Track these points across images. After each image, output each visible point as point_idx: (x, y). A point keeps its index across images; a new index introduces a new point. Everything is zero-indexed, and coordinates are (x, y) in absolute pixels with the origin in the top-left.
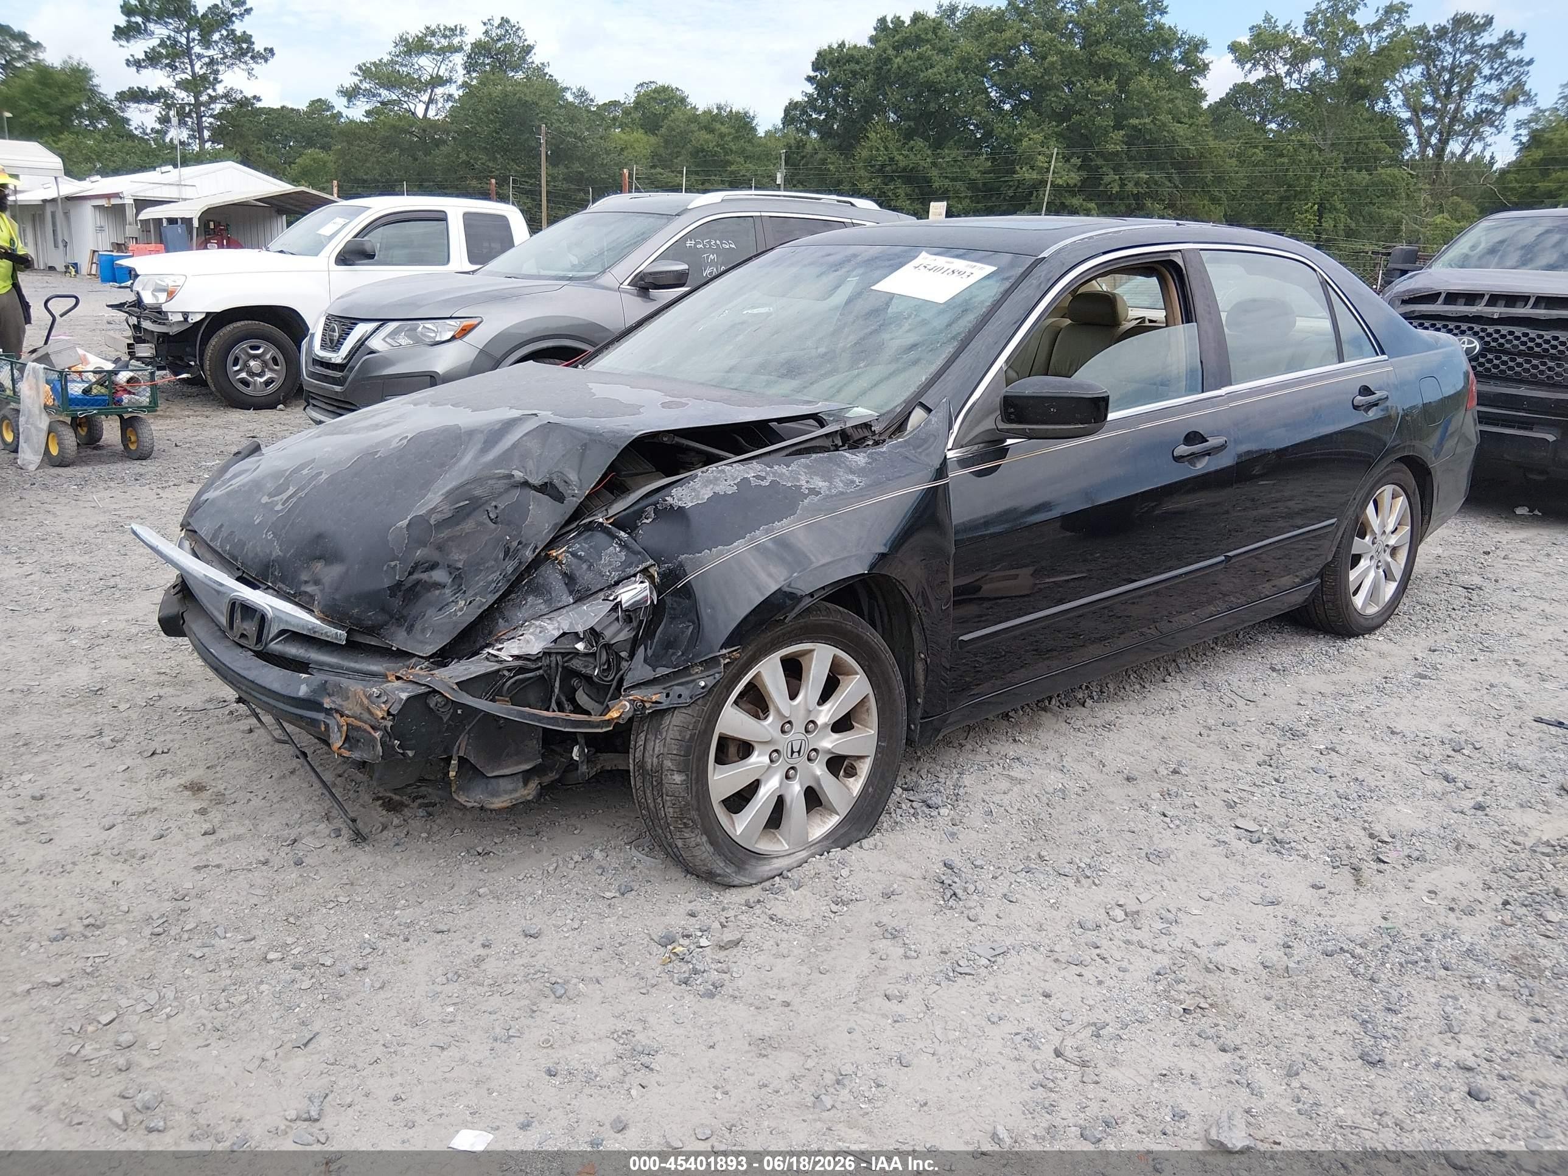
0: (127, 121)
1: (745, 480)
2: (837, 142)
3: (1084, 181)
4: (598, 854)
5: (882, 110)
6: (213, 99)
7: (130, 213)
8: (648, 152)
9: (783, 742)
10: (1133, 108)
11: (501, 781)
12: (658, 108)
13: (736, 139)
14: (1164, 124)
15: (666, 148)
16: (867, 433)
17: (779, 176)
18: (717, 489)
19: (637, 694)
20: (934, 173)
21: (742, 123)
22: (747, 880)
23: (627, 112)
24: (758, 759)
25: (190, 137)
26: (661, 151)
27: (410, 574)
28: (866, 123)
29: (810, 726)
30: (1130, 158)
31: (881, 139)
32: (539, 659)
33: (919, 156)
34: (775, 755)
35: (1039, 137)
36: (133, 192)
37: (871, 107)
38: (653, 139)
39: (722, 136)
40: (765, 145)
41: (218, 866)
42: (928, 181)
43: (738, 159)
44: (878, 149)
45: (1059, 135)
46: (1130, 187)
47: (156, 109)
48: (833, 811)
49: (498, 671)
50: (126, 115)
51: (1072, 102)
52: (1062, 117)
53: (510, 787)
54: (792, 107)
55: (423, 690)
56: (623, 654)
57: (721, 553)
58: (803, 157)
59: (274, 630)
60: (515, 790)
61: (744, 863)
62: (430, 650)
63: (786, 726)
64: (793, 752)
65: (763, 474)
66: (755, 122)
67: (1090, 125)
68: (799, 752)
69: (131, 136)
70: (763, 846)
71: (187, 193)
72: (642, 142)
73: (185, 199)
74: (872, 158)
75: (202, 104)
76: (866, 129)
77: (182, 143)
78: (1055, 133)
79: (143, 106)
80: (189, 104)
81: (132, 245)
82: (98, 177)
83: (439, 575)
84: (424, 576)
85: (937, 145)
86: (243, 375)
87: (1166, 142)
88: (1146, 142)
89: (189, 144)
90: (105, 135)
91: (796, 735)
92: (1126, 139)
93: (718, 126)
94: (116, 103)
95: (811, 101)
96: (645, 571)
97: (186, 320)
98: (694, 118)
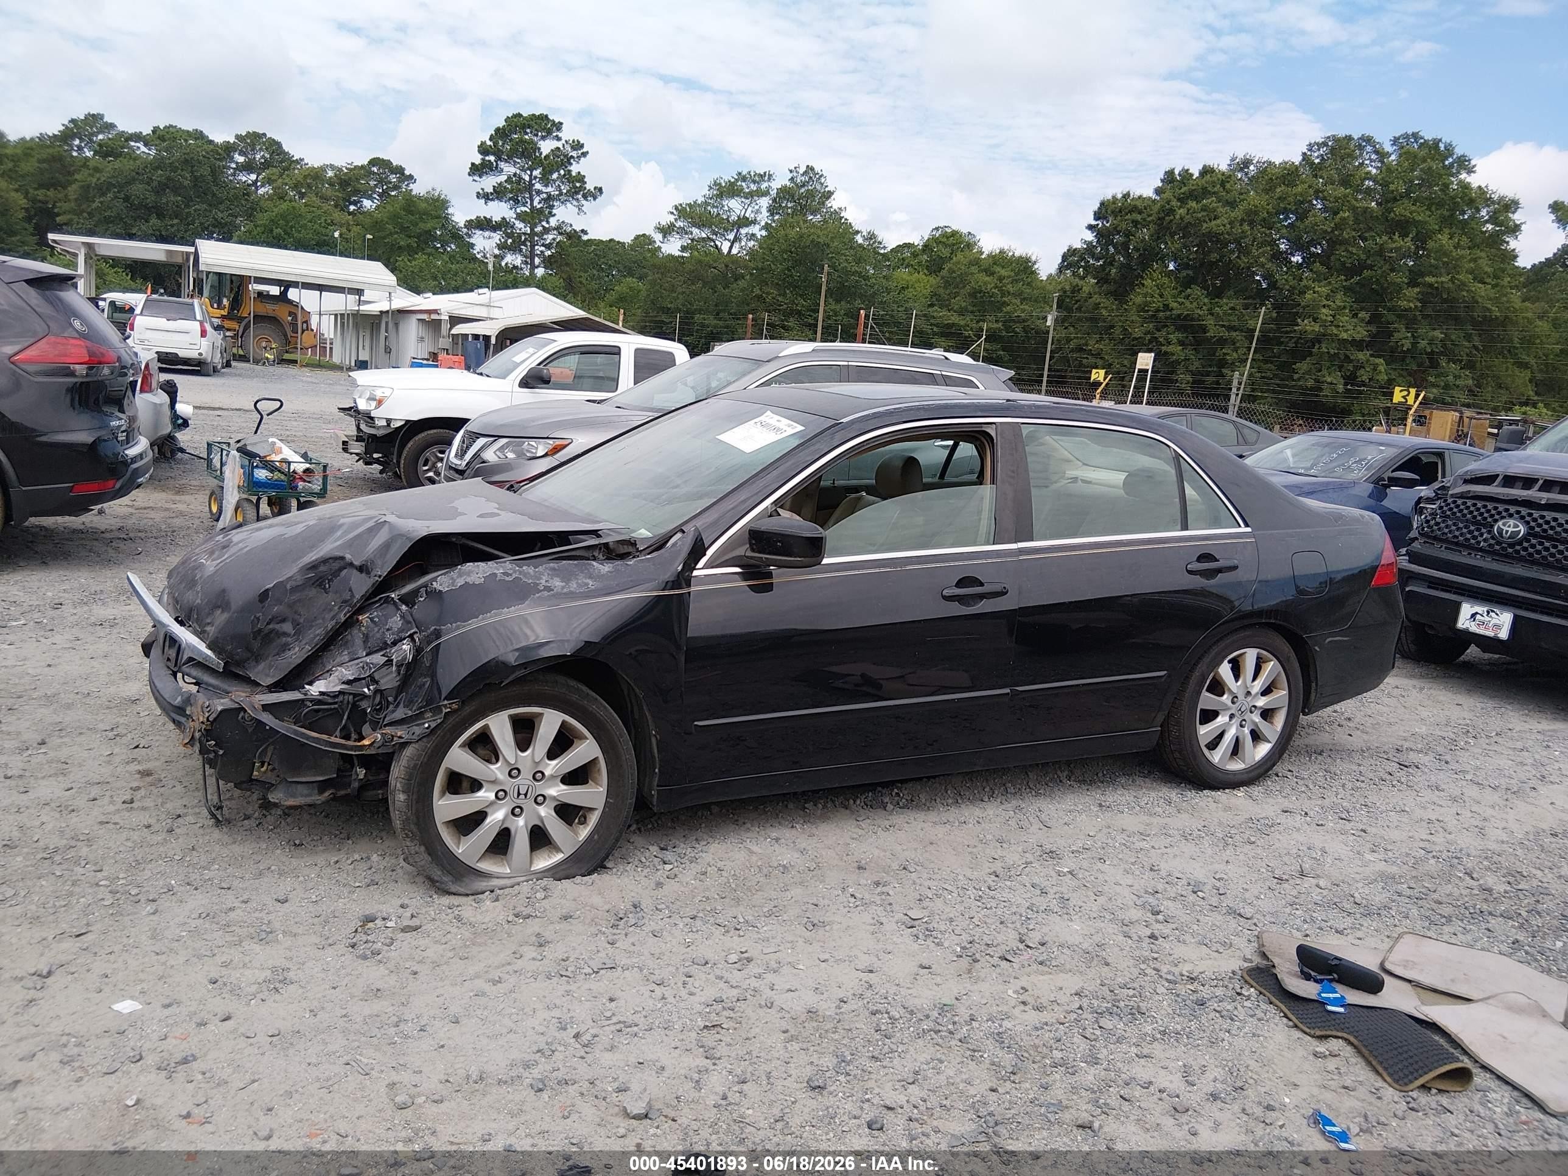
0: (472, 245)
1: (495, 575)
2: (1112, 287)
3: (1373, 336)
4: (375, 857)
5: (1163, 259)
6: (546, 231)
7: (445, 327)
8: (927, 292)
9: (509, 784)
10: (1431, 266)
11: (299, 786)
12: (946, 252)
13: (1015, 281)
14: (1463, 284)
15: (945, 288)
16: (631, 549)
17: (1050, 318)
18: (469, 580)
19: (388, 730)
20: (1210, 321)
21: (1024, 267)
22: (462, 890)
23: (915, 255)
24: (486, 795)
25: (523, 262)
26: (941, 291)
27: (268, 624)
28: (1143, 271)
29: (538, 776)
30: (1425, 317)
31: (1157, 286)
32: (335, 697)
33: (1195, 304)
34: (501, 794)
35: (1324, 290)
36: (448, 309)
37: (1149, 256)
38: (933, 280)
39: (1001, 279)
40: (1043, 288)
41: (115, 824)
42: (1204, 329)
43: (1014, 301)
44: (1153, 296)
45: (1348, 290)
46: (1423, 344)
47: (497, 237)
48: (558, 850)
49: (303, 700)
50: (472, 241)
51: (1363, 257)
52: (1350, 272)
53: (306, 792)
54: (1071, 253)
55: (236, 706)
56: (390, 699)
57: (458, 628)
58: (1077, 301)
59: (185, 657)
60: (310, 795)
61: (462, 876)
62: (270, 681)
63: (514, 772)
64: (519, 794)
65: (510, 572)
66: (1036, 266)
67: (1382, 281)
68: (526, 795)
69: (474, 259)
70: (485, 866)
71: (495, 313)
72: (924, 283)
73: (492, 319)
74: (1147, 304)
75: (536, 234)
76: (1142, 277)
77: (515, 267)
78: (1344, 287)
79: (487, 234)
80: (525, 234)
81: (442, 356)
82: (430, 295)
83: (287, 627)
84: (277, 627)
85: (1217, 294)
86: (431, 474)
87: (1464, 301)
88: (1445, 301)
89: (522, 269)
90: (452, 257)
91: (524, 781)
92: (1420, 296)
93: (997, 269)
94: (465, 230)
95: (1090, 248)
96: (411, 636)
97: (389, 425)
98: (976, 262)
